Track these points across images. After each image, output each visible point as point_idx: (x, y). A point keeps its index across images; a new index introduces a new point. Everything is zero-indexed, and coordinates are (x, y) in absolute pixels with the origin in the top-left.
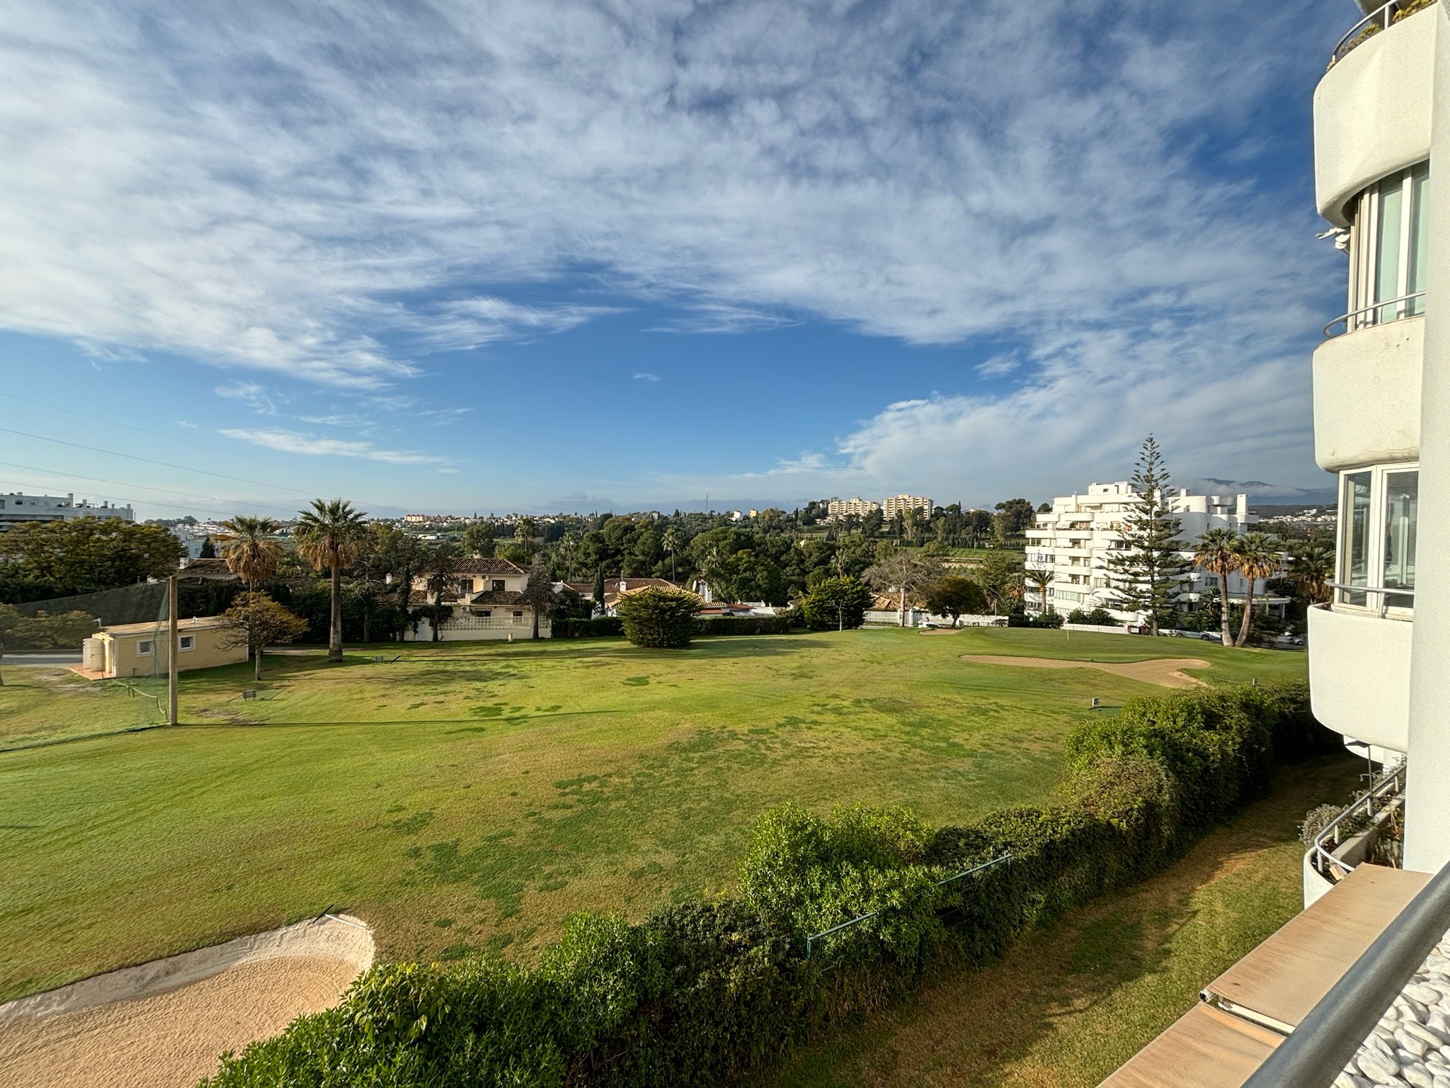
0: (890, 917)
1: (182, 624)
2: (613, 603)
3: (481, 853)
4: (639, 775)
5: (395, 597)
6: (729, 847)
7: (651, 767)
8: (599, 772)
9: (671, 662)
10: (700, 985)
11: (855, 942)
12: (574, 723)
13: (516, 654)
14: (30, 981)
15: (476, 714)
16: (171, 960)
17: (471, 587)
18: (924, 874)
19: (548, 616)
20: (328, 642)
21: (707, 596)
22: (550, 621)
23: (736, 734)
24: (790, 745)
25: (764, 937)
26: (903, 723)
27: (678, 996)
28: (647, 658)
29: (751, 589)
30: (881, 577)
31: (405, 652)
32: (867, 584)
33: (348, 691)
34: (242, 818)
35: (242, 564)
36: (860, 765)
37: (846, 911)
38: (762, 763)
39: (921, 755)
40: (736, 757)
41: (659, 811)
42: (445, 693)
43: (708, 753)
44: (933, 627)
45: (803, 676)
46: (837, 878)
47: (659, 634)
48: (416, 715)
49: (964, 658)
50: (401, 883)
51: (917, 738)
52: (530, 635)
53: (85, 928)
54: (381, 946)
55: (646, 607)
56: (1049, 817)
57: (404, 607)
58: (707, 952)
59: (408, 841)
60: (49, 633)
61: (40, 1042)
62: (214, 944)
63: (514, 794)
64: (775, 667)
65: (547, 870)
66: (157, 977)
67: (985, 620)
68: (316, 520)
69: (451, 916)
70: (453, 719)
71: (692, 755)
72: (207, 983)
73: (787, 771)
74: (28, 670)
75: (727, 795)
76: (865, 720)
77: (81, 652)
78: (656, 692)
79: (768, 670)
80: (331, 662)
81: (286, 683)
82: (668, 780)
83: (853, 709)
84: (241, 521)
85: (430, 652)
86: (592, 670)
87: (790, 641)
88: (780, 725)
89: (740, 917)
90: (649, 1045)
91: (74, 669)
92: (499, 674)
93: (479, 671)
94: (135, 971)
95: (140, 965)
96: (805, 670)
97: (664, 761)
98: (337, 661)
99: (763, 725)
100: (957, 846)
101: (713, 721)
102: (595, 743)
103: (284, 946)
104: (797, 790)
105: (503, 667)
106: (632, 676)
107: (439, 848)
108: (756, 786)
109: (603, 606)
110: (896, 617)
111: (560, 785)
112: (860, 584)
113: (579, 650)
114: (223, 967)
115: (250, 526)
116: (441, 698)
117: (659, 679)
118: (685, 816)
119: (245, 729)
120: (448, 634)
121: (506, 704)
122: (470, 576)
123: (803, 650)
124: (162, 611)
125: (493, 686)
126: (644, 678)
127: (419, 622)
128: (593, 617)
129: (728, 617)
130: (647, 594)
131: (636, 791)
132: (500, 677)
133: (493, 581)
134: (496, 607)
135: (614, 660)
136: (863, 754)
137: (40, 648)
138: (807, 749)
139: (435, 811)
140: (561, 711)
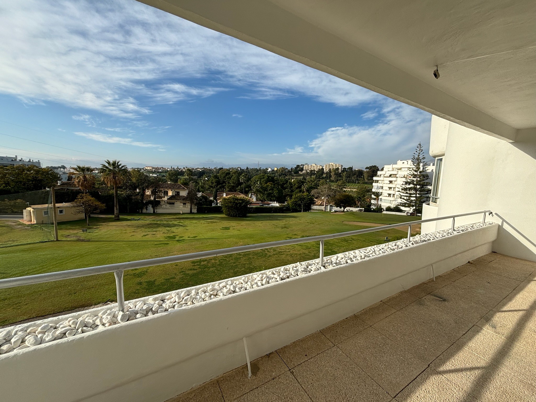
1: (57, 205)
2: (220, 201)
3: (163, 284)
4: (221, 260)
5: (139, 197)
9: (239, 222)
12: (201, 242)
13: (183, 218)
14: (6, 321)
15: (166, 238)
17: (167, 194)
19: (195, 205)
20: (114, 213)
21: (254, 199)
22: (196, 207)
24: (276, 250)
28: (230, 220)
29: (272, 197)
30: (318, 193)
31: (143, 217)
32: (313, 196)
33: (121, 230)
35: (80, 184)
36: (299, 258)
38: (265, 256)
40: (256, 254)
41: (227, 271)
42: (156, 231)
44: (336, 211)
45: (285, 227)
47: (235, 212)
48: (145, 238)
49: (344, 223)
50: (135, 293)
52: (189, 212)
53: (25, 305)
55: (231, 202)
57: (142, 201)
59: (138, 280)
60: (10, 207)
62: (69, 310)
63: (177, 265)
64: (276, 225)
67: (355, 209)
68: (107, 167)
70: (158, 240)
73: (273, 259)
74: (4, 220)
75: (251, 266)
77: (23, 215)
78: (232, 232)
79: (273, 225)
80: (115, 220)
81: (98, 227)
82: (232, 261)
84: (79, 167)
85: (152, 217)
86: (210, 224)
87: (283, 216)
91: (21, 221)
92: (176, 225)
93: (169, 224)
95: (43, 316)
96: (286, 226)
98: (118, 219)
101: (250, 242)
105: (178, 223)
106: (224, 226)
107: (148, 282)
108: (262, 264)
109: (217, 202)
110: (323, 208)
111: (193, 262)
112: (310, 196)
113: (206, 217)
115: (83, 170)
116: (154, 233)
117: (233, 228)
119: (83, 242)
120: (159, 211)
121: (177, 235)
122: (166, 190)
123: (287, 219)
124: (50, 200)
125: (173, 229)
126: (229, 227)
127: (148, 206)
128: (213, 205)
129: (262, 207)
130: (232, 198)
131: (219, 265)
132: (177, 226)
133: (175, 192)
134: (176, 201)
135: (218, 221)
136: (301, 254)
137: (7, 212)
138: (281, 252)
139: (148, 270)
140: (197, 238)
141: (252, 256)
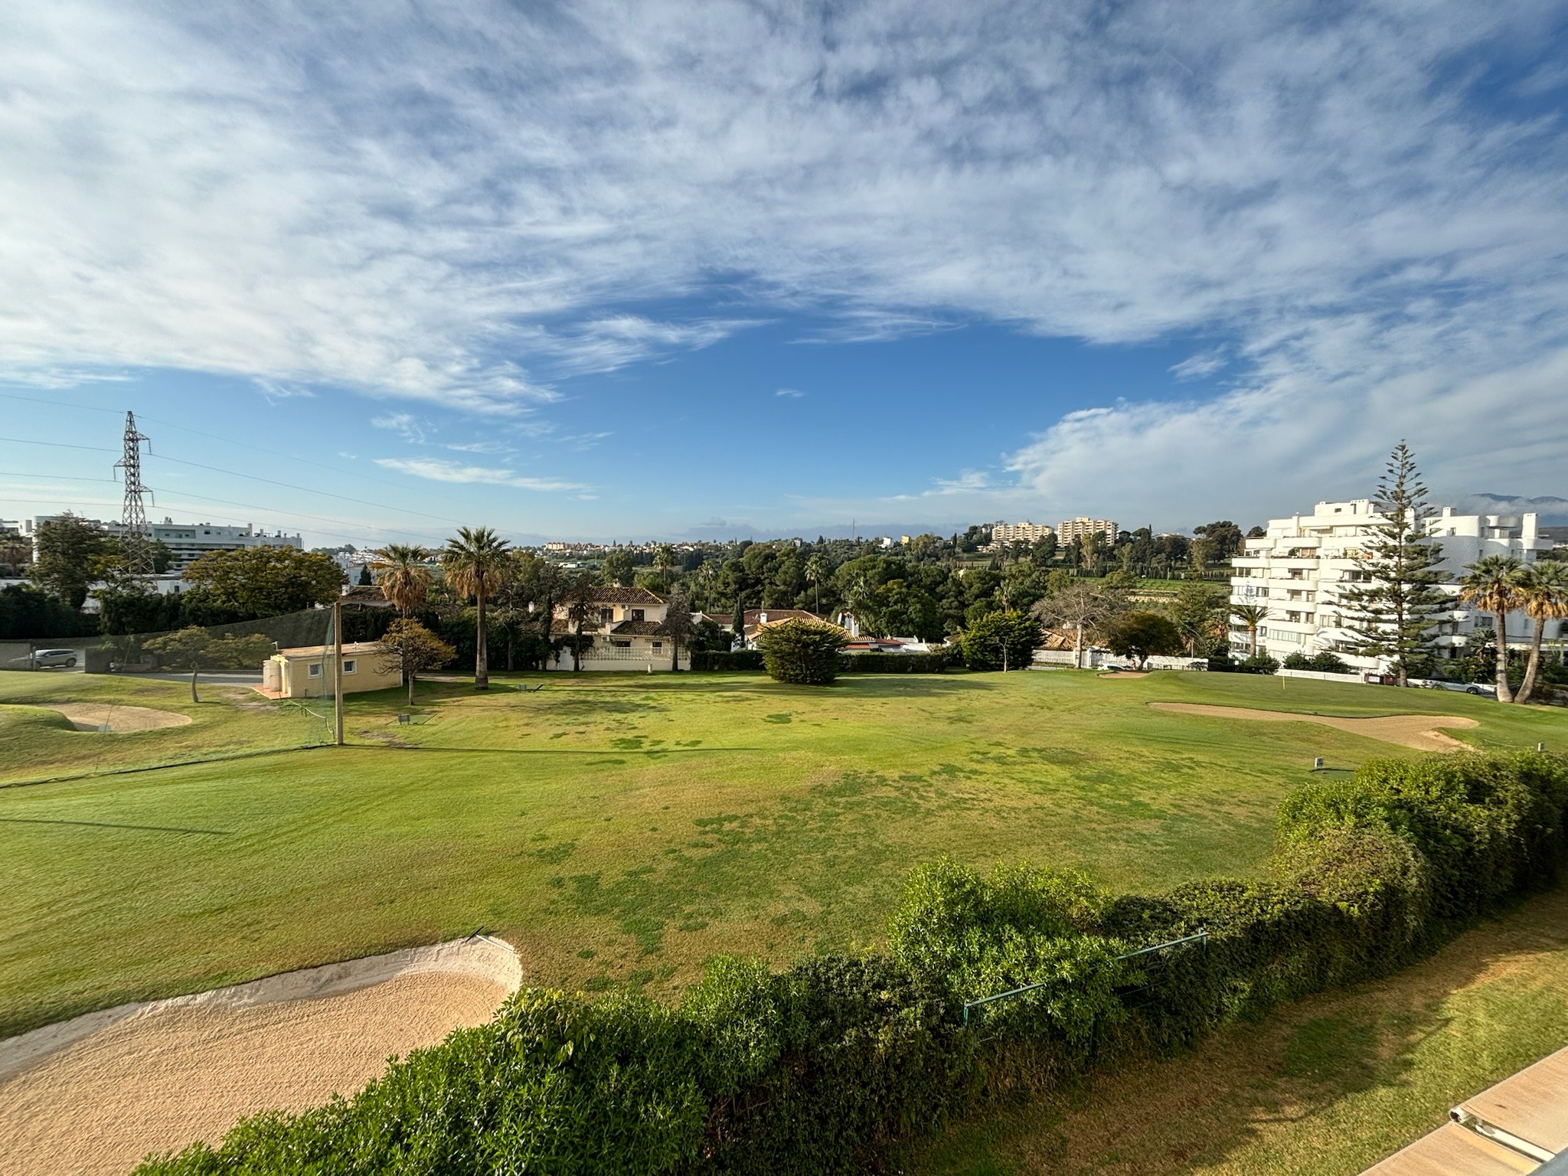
0: (1060, 990)
1: (346, 648)
2: (754, 636)
3: (621, 888)
4: (781, 817)
5: (538, 626)
6: (878, 900)
7: (793, 810)
8: (740, 811)
9: (815, 700)
10: (847, 1042)
11: (1018, 1014)
12: (714, 760)
13: (655, 687)
14: (225, 974)
15: (616, 745)
16: (343, 964)
17: (611, 617)
18: (1101, 945)
19: (687, 648)
20: (475, 670)
21: (853, 630)
22: (689, 653)
23: (885, 780)
24: (946, 795)
25: (915, 999)
26: (1078, 777)
27: (823, 1051)
28: (788, 695)
29: (903, 623)
30: (1053, 612)
31: (547, 681)
32: (1037, 619)
33: (494, 718)
34: (401, 837)
35: (396, 591)
36: (1026, 822)
37: (1007, 978)
38: (915, 812)
39: (1098, 813)
40: (885, 804)
41: (803, 857)
43: (855, 799)
44: (1115, 669)
45: (961, 720)
46: (999, 942)
47: (802, 670)
48: (558, 745)
49: (1152, 706)
50: (546, 911)
51: (1094, 794)
52: (669, 666)
53: (269, 929)
54: (528, 971)
55: (788, 640)
56: (1256, 894)
57: (546, 636)
58: (854, 1008)
59: (551, 871)
60: (235, 654)
61: (234, 1030)
62: (381, 954)
63: (654, 830)
64: (929, 709)
65: (688, 909)
66: (330, 980)
67: (1178, 663)
68: (462, 548)
69: (594, 948)
70: (594, 750)
71: (837, 799)
72: (374, 990)
73: (942, 823)
74: (218, 688)
75: (876, 844)
76: (1033, 771)
77: (262, 673)
78: (800, 731)
79: (920, 712)
80: (477, 689)
81: (436, 709)
82: (812, 825)
83: (1019, 759)
84: (395, 549)
85: (571, 682)
86: (732, 705)
87: (946, 681)
88: (934, 773)
89: (891, 975)
90: (792, 1097)
91: (256, 688)
92: (639, 706)
93: (618, 703)
94: (313, 973)
95: (316, 967)
96: (964, 714)
97: (807, 804)
98: (483, 689)
99: (916, 772)
100: (1141, 917)
101: (860, 764)
102: (735, 782)
103: (440, 961)
104: (954, 844)
105: (643, 699)
106: (774, 712)
107: (580, 880)
108: (907, 837)
109: (743, 639)
110: (1072, 657)
111: (700, 823)
112: (1028, 619)
113: (718, 684)
114: (388, 975)
115: (402, 554)
116: (582, 729)
117: (802, 718)
118: (830, 864)
119: (402, 752)
120: (590, 664)
121: (645, 737)
122: (610, 605)
123: (961, 691)
124: (329, 636)
125: (633, 718)
126: (787, 715)
127: (561, 652)
128: (733, 649)
129: (877, 653)
130: (789, 627)
131: (778, 834)
132: (639, 709)
133: (633, 611)
134: (635, 638)
135: (755, 696)
136: (1029, 809)
137: (228, 667)
138: (965, 801)
139: (577, 842)
140: (701, 746)
141: (873, 809)
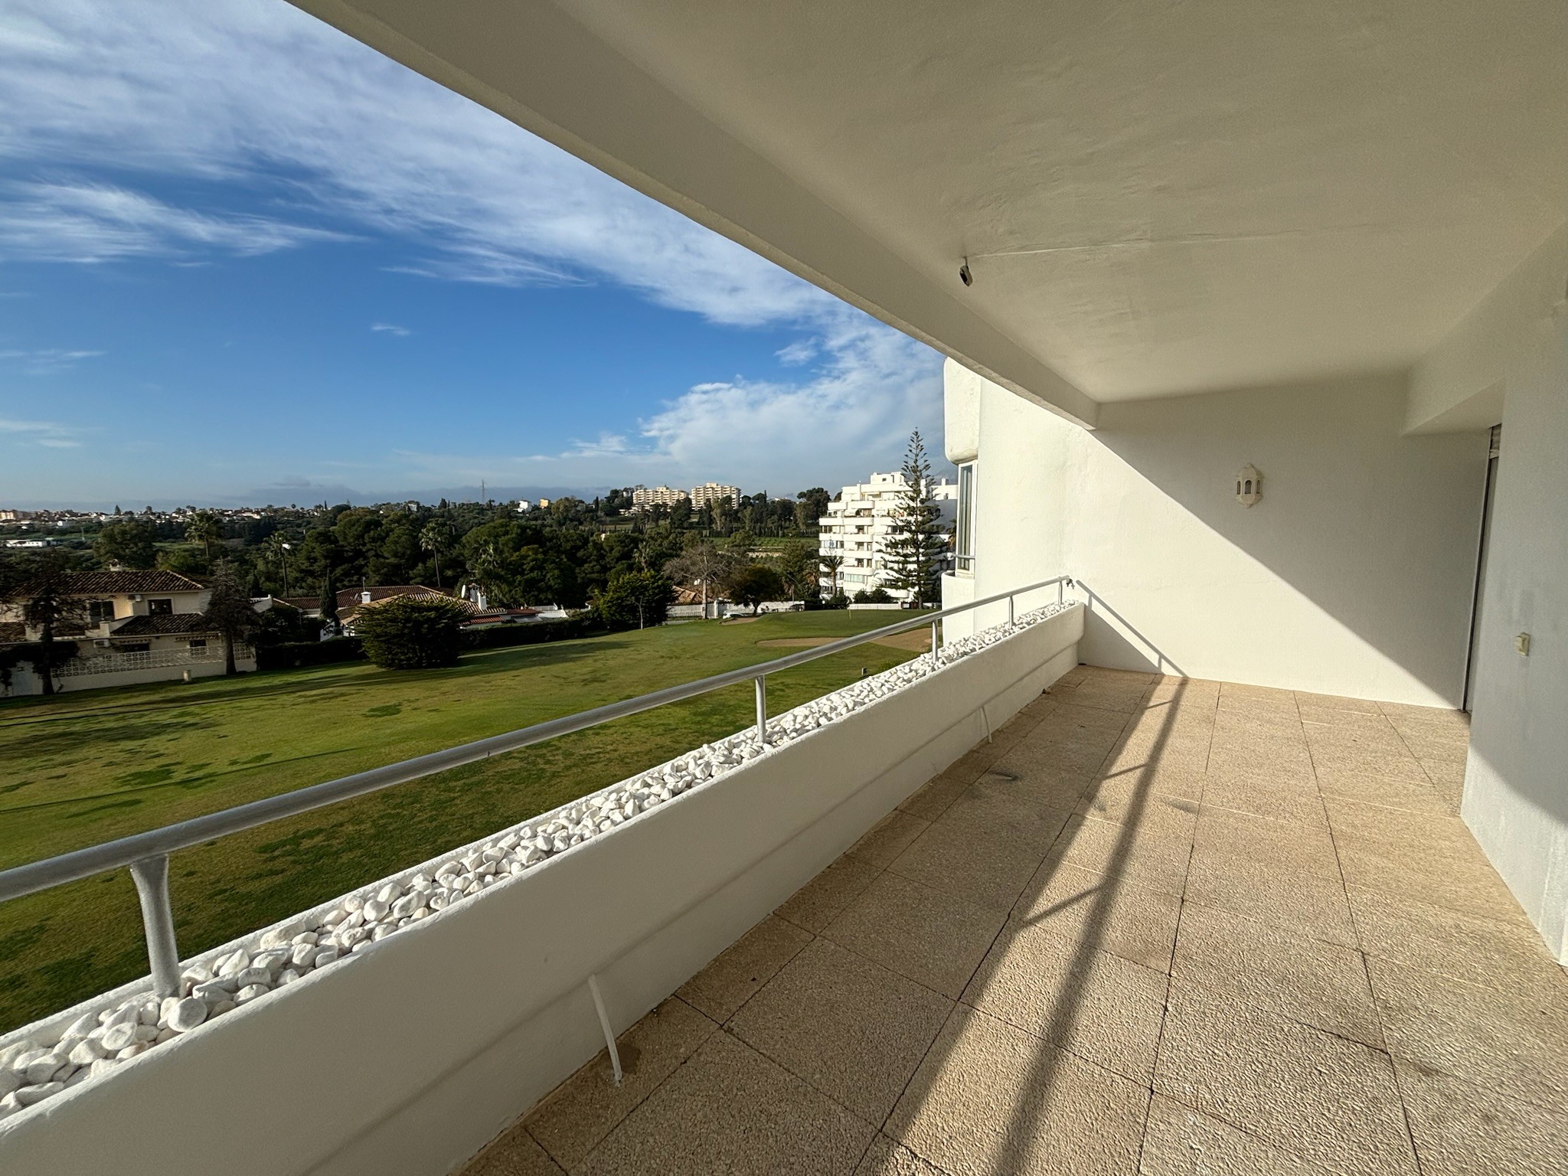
2: (349, 619)
4: (382, 817)
7: (401, 805)
8: (324, 824)
9: (433, 684)
12: (289, 771)
13: (197, 697)
15: (125, 783)
17: (110, 613)
19: (249, 642)
21: (480, 603)
22: (253, 650)
24: (573, 754)
26: (695, 714)
28: (399, 682)
29: (540, 591)
30: (683, 570)
32: (670, 578)
38: (539, 778)
40: (508, 777)
42: (68, 763)
43: (473, 779)
44: (734, 617)
45: (595, 680)
47: (415, 652)
48: (12, 800)
49: (759, 644)
51: (707, 726)
52: (221, 669)
55: (394, 620)
63: (191, 874)
64: (565, 675)
67: (783, 606)
70: (83, 796)
71: (453, 784)
73: (567, 782)
76: (657, 716)
78: (408, 720)
79: (554, 680)
82: (421, 816)
85: (37, 710)
86: (320, 705)
87: (584, 645)
92: (168, 725)
93: (131, 726)
96: (598, 675)
97: (416, 797)
105: (175, 717)
106: (375, 706)
107: (56, 968)
109: (338, 624)
110: (700, 610)
111: (264, 849)
112: (660, 579)
113: (300, 682)
116: (60, 771)
117: (414, 705)
120: (74, 680)
121: (178, 763)
122: (104, 597)
123: (598, 653)
125: (154, 743)
126: (395, 706)
127: (13, 670)
128: (324, 638)
129: (509, 625)
130: (398, 605)
131: (376, 837)
132: (169, 730)
133: (150, 602)
134: (158, 638)
135: (352, 689)
136: (651, 750)
138: (591, 756)
139: (49, 922)
140: (270, 760)
141: (494, 785)
